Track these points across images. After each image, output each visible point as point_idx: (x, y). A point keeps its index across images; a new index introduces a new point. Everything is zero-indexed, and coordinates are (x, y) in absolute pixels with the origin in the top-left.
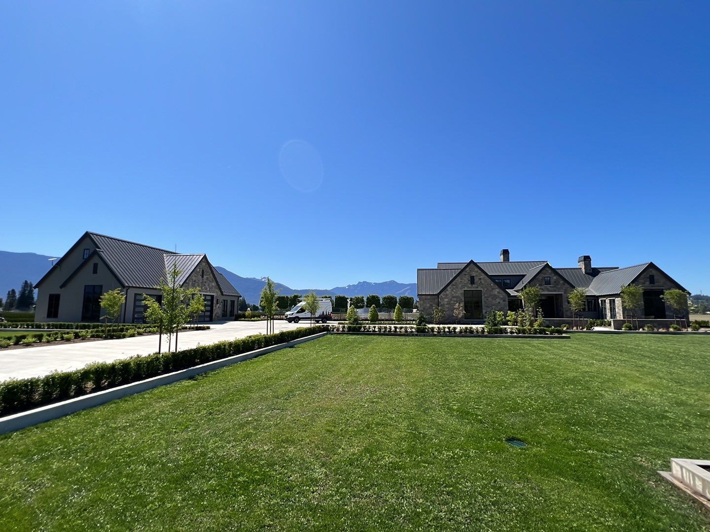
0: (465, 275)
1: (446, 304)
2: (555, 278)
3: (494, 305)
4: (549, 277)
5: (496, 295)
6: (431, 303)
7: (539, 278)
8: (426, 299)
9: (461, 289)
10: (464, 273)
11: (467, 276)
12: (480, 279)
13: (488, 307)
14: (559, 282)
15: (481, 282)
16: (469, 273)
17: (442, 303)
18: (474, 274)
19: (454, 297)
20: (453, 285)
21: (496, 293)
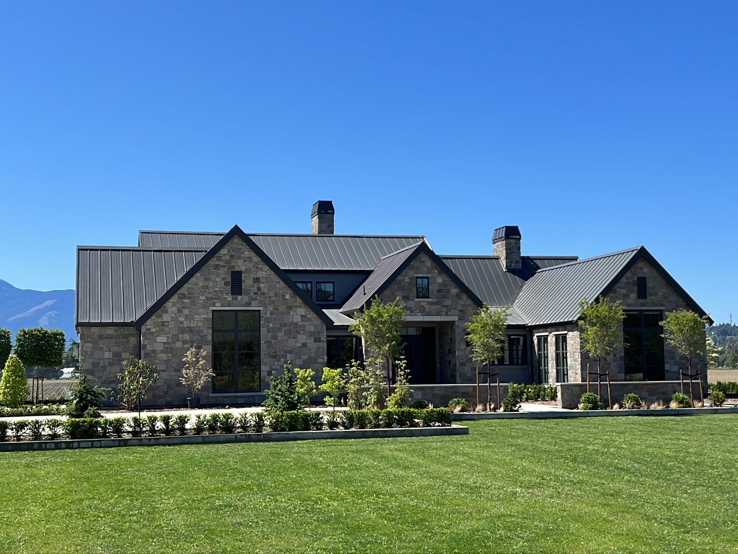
0: (217, 267)
1: (162, 352)
2: (439, 280)
3: (290, 352)
4: (428, 278)
5: (296, 325)
6: (116, 349)
7: (403, 280)
8: (101, 337)
9: (205, 307)
10: (213, 262)
11: (222, 271)
12: (257, 280)
13: (275, 357)
14: (449, 291)
15: (259, 289)
16: (228, 262)
17: (149, 348)
18: (241, 266)
19: (183, 331)
20: (184, 296)
21: (297, 319)
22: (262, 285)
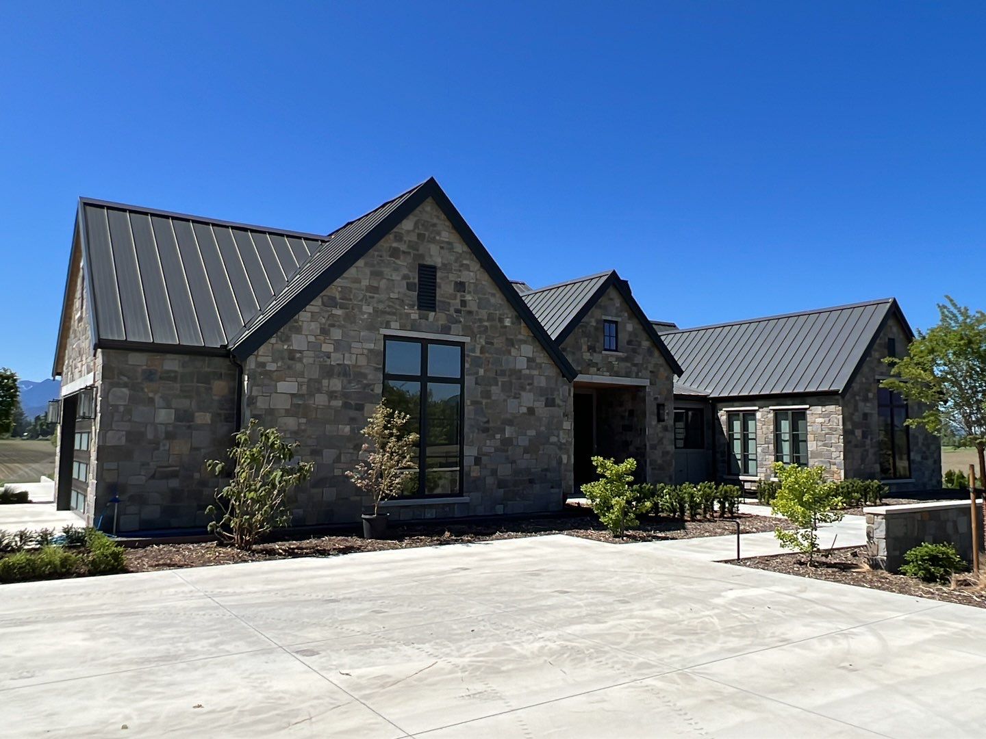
0: (395, 253)
1: (288, 413)
5: (517, 373)
9: (372, 327)
10: (388, 242)
11: (402, 262)
12: (460, 286)
13: (486, 430)
14: (640, 345)
15: (464, 303)
16: (412, 246)
17: (261, 404)
18: (435, 257)
19: (329, 372)
20: (332, 303)
21: (521, 364)
22: (468, 297)
